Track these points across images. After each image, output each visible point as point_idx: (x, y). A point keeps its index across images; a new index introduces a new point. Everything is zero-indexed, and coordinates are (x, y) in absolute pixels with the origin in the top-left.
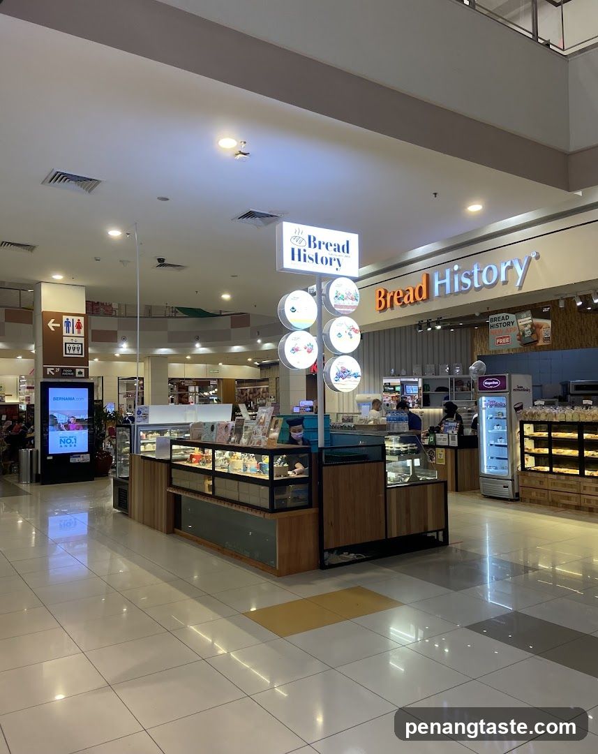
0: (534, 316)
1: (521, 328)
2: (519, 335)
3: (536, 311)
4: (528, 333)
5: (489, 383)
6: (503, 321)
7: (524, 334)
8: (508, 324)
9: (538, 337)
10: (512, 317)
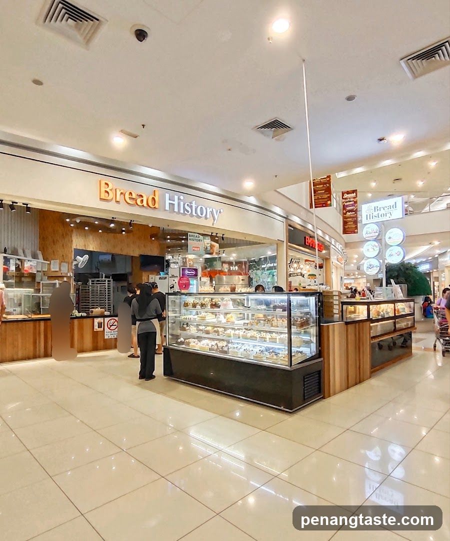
0: (211, 240)
1: (206, 244)
2: (204, 248)
3: (213, 238)
4: (209, 248)
5: (190, 272)
6: (196, 238)
7: (207, 248)
8: (199, 240)
9: (213, 251)
10: (201, 237)
